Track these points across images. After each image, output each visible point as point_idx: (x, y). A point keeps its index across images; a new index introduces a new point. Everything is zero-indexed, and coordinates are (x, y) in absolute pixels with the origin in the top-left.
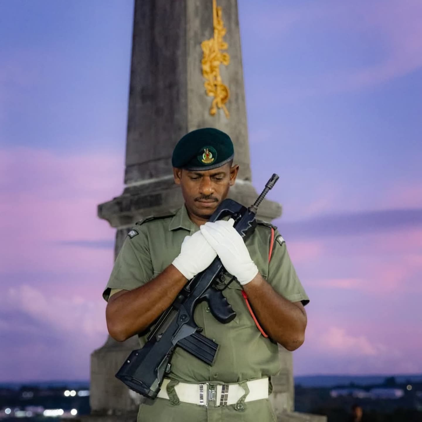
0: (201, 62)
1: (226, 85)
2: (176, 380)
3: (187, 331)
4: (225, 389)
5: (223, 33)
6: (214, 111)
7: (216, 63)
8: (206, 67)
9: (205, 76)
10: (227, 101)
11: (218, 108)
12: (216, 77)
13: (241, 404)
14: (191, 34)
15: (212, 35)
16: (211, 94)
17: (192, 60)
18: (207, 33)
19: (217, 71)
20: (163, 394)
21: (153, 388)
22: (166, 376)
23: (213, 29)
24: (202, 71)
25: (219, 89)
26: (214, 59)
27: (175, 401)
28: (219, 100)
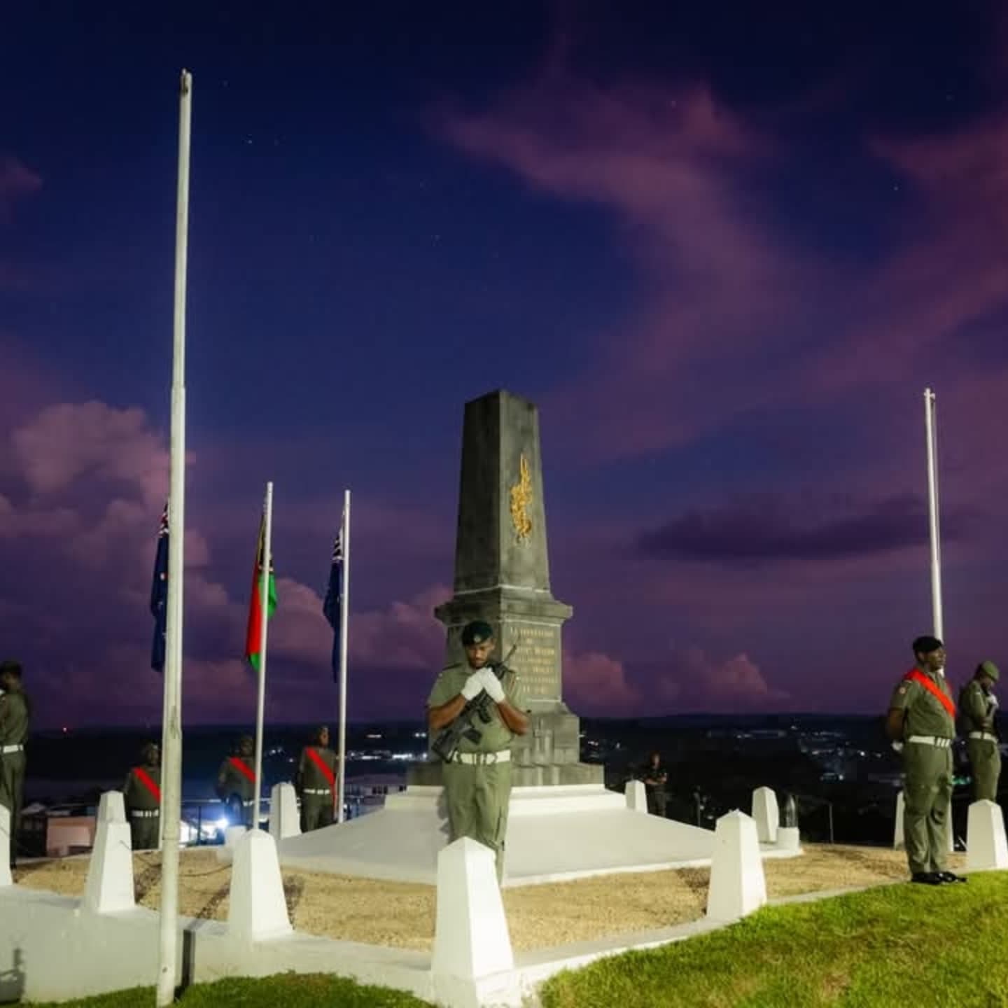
0: (510, 503)
1: (530, 518)
2: (461, 752)
3: (467, 728)
4: (486, 756)
5: (528, 479)
6: (521, 539)
7: (523, 503)
8: (515, 507)
9: (514, 514)
10: (531, 532)
11: (524, 536)
12: (522, 513)
13: (493, 764)
14: (503, 483)
15: (519, 482)
16: (518, 527)
17: (504, 503)
18: (516, 480)
19: (523, 509)
20: (455, 759)
21: (450, 755)
22: (456, 749)
23: (520, 477)
24: (511, 510)
25: (525, 522)
26: (521, 499)
27: (460, 762)
28: (524, 530)
